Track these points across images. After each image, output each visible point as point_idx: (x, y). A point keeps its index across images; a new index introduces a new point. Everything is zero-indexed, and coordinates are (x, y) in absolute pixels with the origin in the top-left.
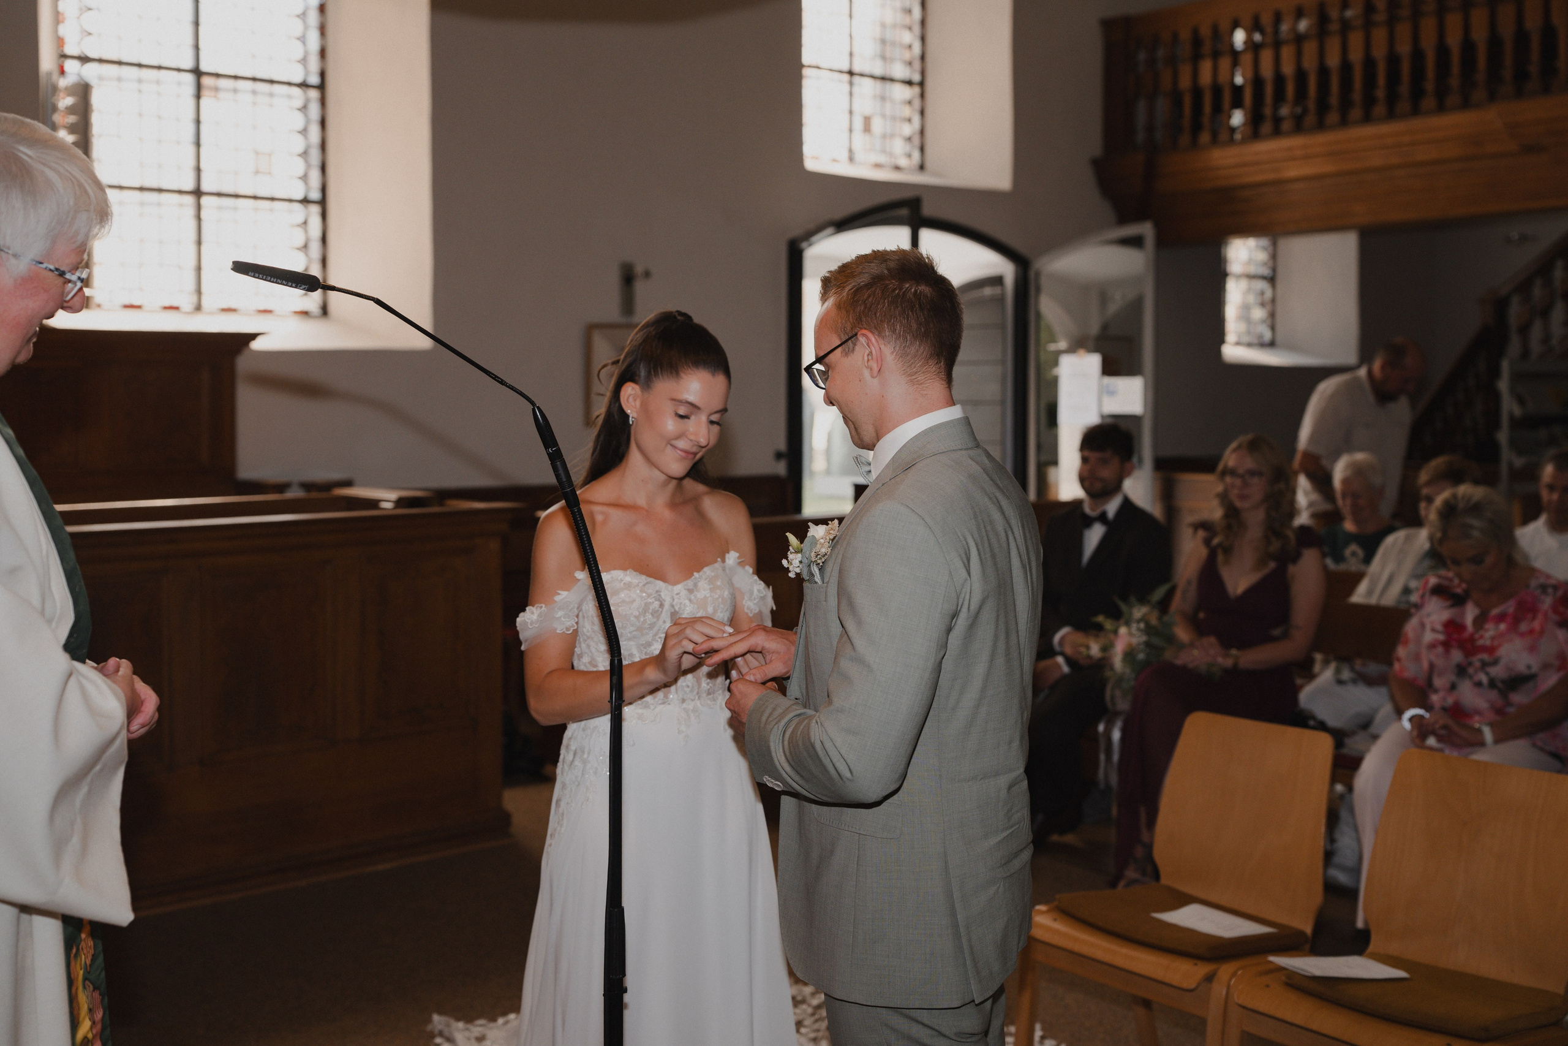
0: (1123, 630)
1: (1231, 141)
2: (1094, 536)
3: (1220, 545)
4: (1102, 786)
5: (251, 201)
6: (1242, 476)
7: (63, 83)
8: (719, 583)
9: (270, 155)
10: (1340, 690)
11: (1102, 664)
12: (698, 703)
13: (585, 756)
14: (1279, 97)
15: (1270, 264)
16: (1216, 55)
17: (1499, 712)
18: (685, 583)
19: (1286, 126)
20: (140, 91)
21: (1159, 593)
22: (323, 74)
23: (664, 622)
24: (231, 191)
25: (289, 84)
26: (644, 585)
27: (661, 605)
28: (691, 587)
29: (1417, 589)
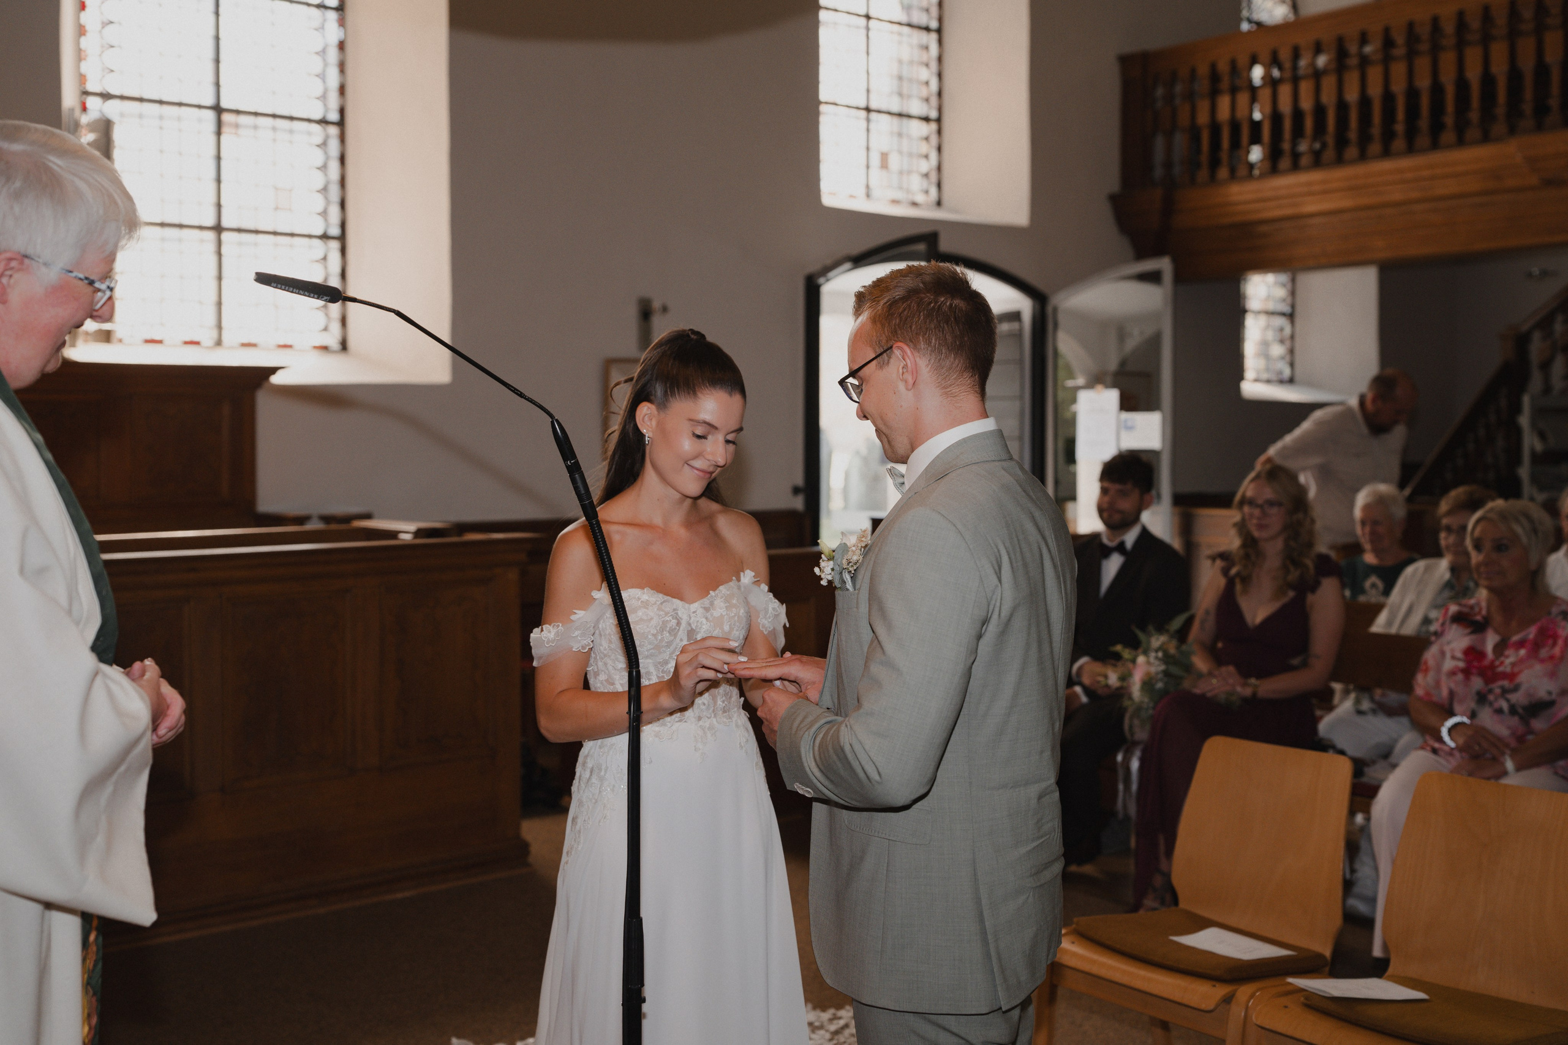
0: (1141, 659)
1: (1250, 176)
2: (1112, 566)
3: (1238, 574)
4: (1121, 816)
5: (271, 237)
6: (1261, 506)
7: (84, 119)
8: (734, 601)
9: (290, 191)
10: (1360, 720)
11: (1120, 694)
12: (714, 720)
13: (602, 773)
14: (1298, 132)
15: (1289, 300)
16: (1234, 91)
17: (1521, 739)
18: (701, 601)
19: (1304, 161)
20: (161, 128)
21: (1177, 623)
22: (342, 111)
23: (681, 640)
24: (252, 227)
25: (309, 120)
26: (662, 603)
27: (679, 624)
28: (708, 606)
29: (1437, 619)
